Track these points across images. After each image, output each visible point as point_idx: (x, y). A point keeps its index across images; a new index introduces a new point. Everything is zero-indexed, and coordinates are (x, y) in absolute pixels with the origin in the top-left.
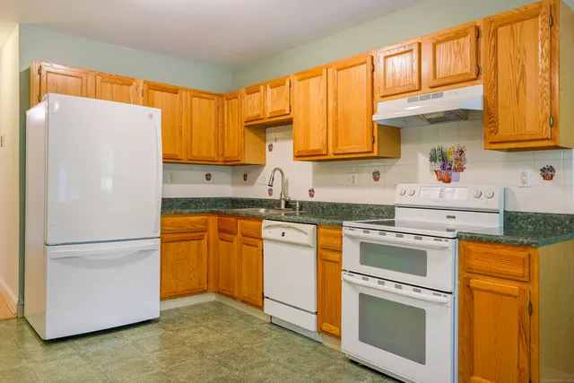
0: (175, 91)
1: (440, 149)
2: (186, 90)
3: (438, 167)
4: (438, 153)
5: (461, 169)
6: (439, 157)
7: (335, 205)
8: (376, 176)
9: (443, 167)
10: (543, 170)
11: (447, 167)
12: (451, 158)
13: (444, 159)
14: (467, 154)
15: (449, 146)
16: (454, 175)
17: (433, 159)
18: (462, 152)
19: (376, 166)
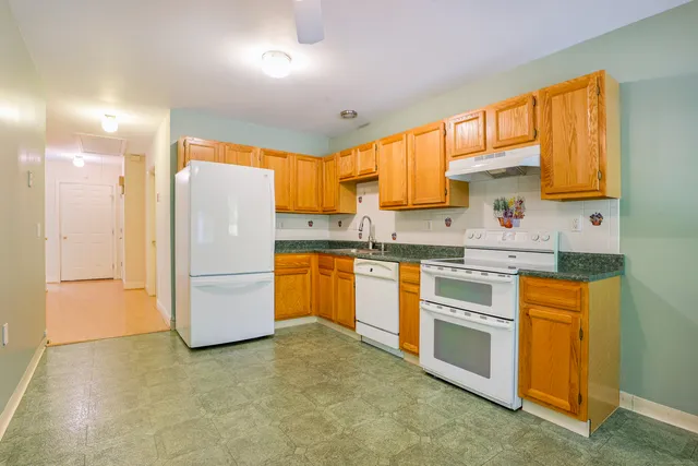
0: (284, 155)
1: (503, 200)
2: (292, 154)
3: (501, 214)
4: (501, 203)
5: (522, 217)
6: (501, 206)
7: (414, 247)
8: (448, 222)
9: (505, 214)
10: (592, 217)
11: (509, 215)
12: (512, 207)
13: (506, 208)
14: (526, 204)
15: (511, 197)
16: (515, 221)
17: (497, 208)
18: (521, 202)
19: (448, 214)
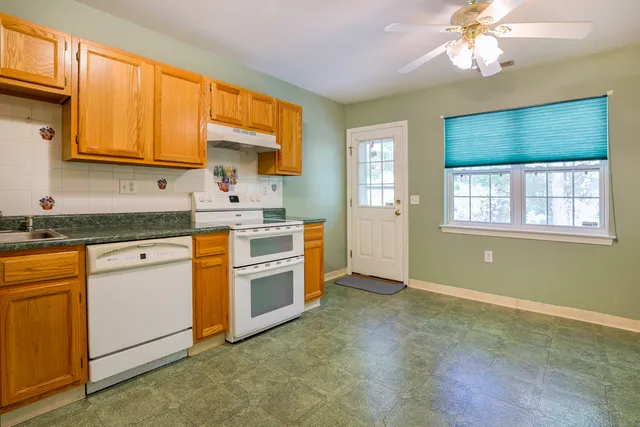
1: (222, 168)
3: (220, 179)
4: (220, 170)
5: (235, 183)
6: (220, 173)
9: (223, 180)
11: (225, 179)
12: (229, 174)
13: (224, 174)
14: (238, 173)
15: (228, 166)
16: (231, 186)
17: (216, 174)
18: (235, 171)
19: (162, 174)
